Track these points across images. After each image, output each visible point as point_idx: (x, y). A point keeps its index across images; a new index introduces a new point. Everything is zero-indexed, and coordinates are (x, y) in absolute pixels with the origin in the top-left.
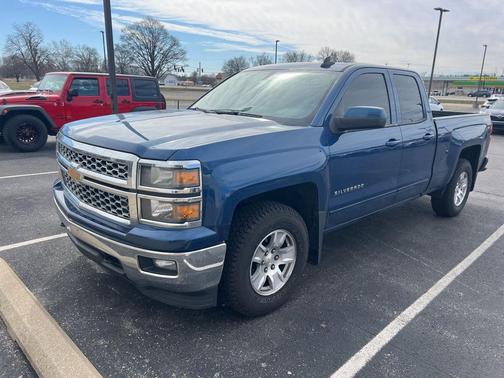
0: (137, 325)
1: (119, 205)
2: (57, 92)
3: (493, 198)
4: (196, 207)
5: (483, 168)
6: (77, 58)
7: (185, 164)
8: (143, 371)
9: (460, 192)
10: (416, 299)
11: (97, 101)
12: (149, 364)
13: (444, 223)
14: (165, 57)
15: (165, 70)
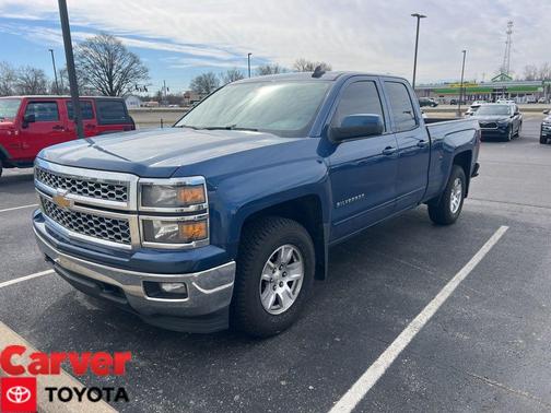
0: (143, 358)
1: (117, 230)
2: (10, 119)
3: (488, 204)
4: (203, 225)
5: (475, 175)
6: (20, 81)
7: (189, 180)
8: (158, 402)
9: (455, 199)
10: (425, 306)
11: (57, 127)
12: (164, 394)
13: (443, 231)
14: (125, 76)
15: (125, 90)
